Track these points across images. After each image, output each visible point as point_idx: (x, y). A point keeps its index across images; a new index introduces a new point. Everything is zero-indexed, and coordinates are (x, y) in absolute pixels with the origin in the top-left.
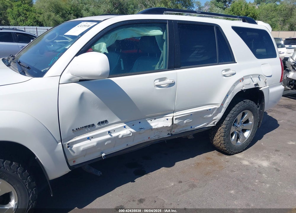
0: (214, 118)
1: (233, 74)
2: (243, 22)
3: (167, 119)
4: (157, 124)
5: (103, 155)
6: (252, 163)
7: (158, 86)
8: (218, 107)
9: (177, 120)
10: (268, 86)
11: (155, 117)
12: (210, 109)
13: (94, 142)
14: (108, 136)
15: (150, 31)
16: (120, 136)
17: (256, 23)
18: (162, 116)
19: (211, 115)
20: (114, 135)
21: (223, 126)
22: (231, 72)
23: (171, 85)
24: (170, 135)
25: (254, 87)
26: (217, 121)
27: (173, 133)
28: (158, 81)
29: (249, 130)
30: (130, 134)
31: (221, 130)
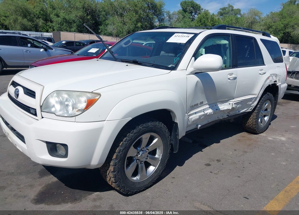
0: (252, 105)
1: (265, 73)
2: (263, 35)
3: (230, 104)
4: (224, 107)
5: (199, 126)
6: (274, 139)
7: (229, 79)
8: (256, 96)
9: (235, 105)
10: (280, 83)
11: (223, 102)
12: (252, 98)
13: (198, 116)
14: (203, 113)
15: (222, 41)
16: (208, 114)
17: (270, 37)
18: (227, 101)
19: (251, 103)
20: (206, 112)
21: (256, 111)
22: (263, 72)
23: (235, 78)
24: (228, 116)
25: (273, 83)
26: (253, 107)
27: (229, 115)
28: (229, 75)
29: (267, 116)
30: (212, 113)
31: (254, 114)
